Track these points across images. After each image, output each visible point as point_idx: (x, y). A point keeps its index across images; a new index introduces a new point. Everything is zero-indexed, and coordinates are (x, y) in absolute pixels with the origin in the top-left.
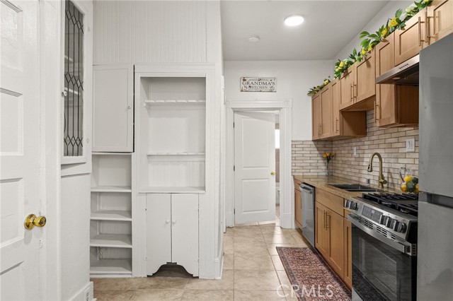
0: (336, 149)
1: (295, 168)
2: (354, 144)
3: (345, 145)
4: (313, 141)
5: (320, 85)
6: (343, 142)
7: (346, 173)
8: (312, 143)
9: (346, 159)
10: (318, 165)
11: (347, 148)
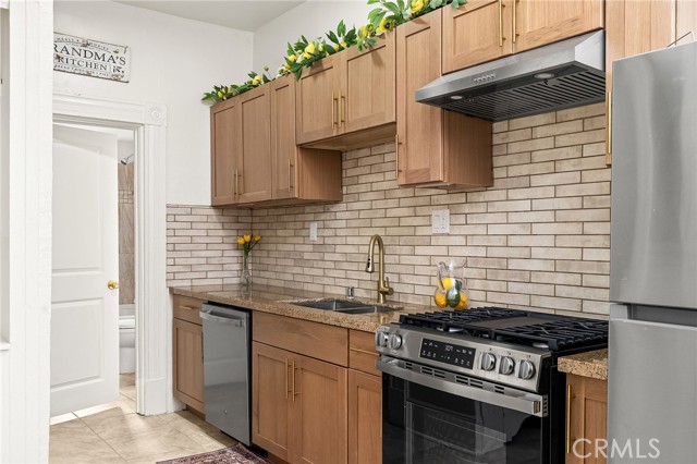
0: (263, 226)
1: (175, 269)
2: (311, 217)
3: (285, 218)
4: (214, 207)
5: (240, 83)
6: (281, 211)
7: (290, 277)
8: (212, 212)
9: (291, 248)
10: (225, 260)
11: (291, 225)
